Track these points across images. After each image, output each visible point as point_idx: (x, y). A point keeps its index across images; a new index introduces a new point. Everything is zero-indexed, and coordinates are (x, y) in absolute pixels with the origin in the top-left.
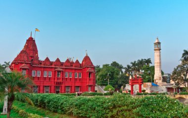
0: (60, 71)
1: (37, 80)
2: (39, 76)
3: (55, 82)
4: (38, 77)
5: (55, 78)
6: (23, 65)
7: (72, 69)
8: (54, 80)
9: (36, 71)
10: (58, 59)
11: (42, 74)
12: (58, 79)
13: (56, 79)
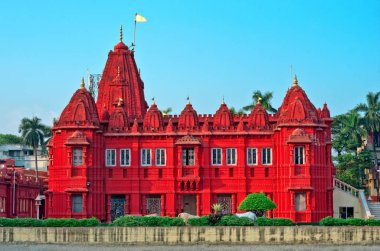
0: (192, 147)
1: (121, 178)
2: (127, 164)
3: (176, 182)
4: (125, 169)
5: (175, 170)
6: (74, 134)
7: (234, 136)
8: (175, 175)
9: (118, 149)
10: (189, 106)
11: (136, 158)
12: (186, 171)
13: (179, 172)
